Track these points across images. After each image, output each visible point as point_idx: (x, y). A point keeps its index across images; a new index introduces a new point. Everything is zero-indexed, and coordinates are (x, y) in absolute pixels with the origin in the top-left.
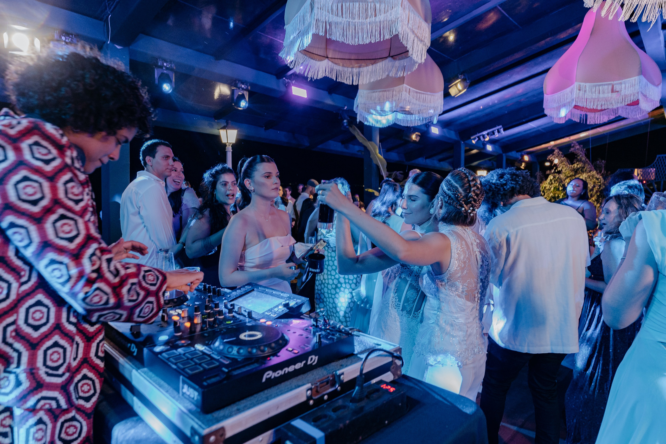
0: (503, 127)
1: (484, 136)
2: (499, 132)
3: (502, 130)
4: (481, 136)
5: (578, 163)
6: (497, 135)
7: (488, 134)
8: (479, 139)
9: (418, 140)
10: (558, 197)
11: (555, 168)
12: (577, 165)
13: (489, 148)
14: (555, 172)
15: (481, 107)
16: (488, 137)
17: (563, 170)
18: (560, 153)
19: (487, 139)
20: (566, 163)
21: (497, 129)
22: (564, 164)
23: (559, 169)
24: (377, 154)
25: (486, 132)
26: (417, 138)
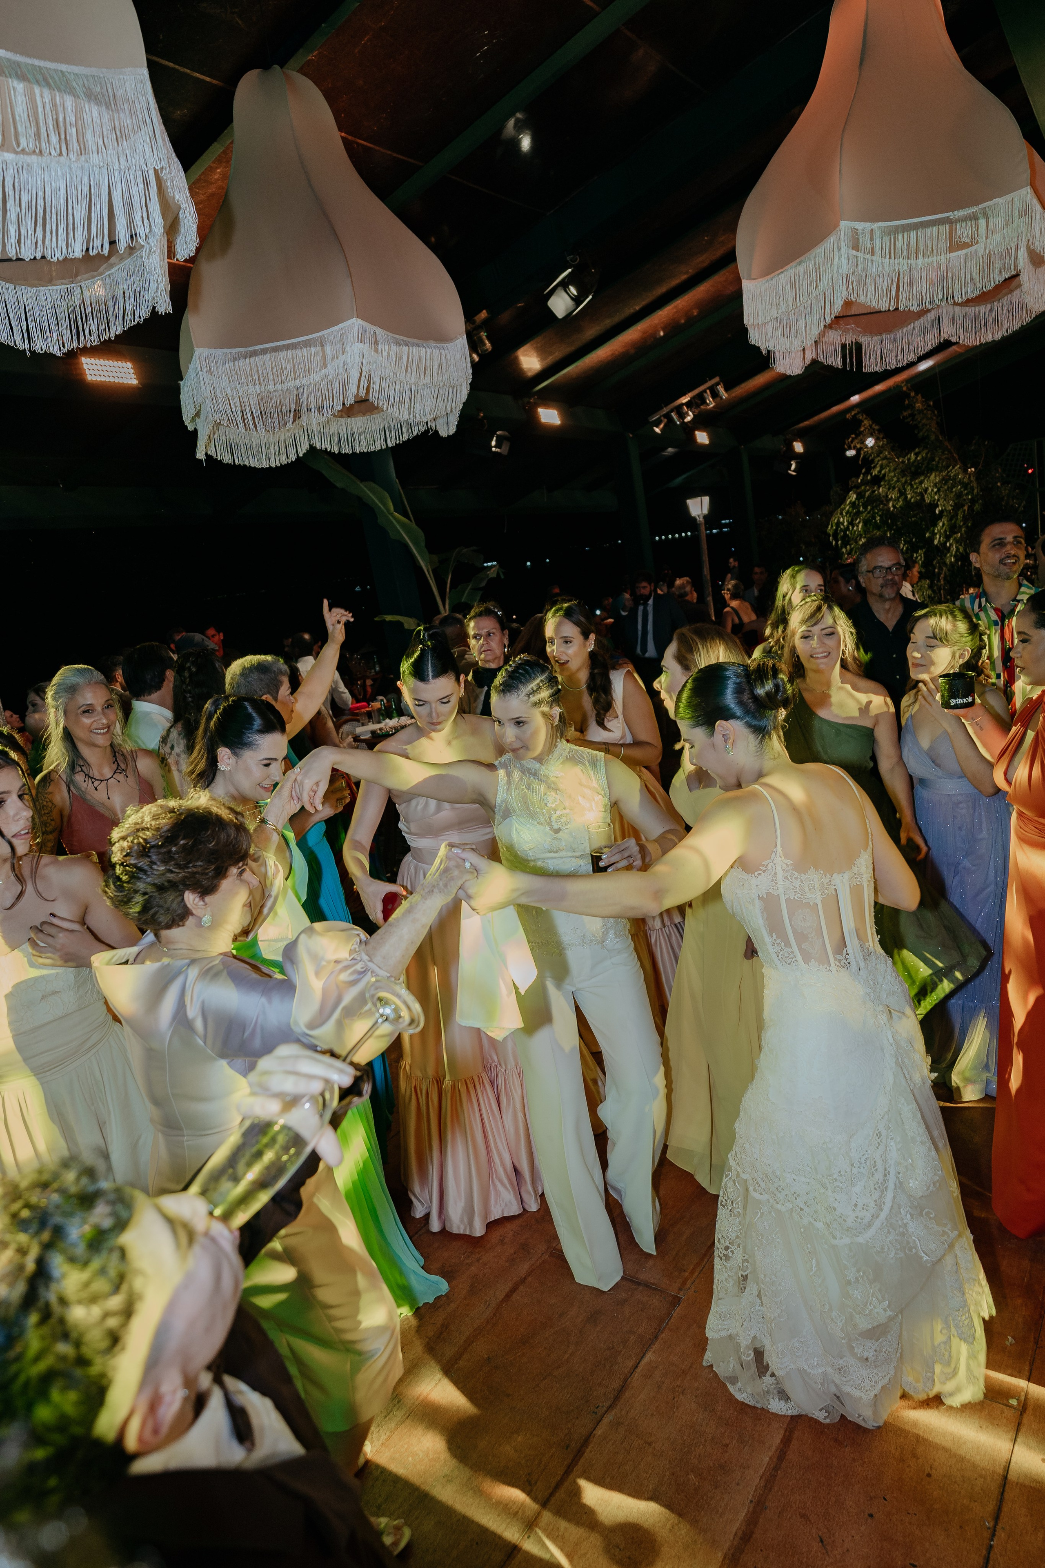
0: (722, 380)
1: (679, 410)
2: (715, 395)
3: (721, 389)
4: (672, 411)
5: (917, 450)
6: (711, 403)
7: (689, 404)
8: (670, 420)
9: (504, 450)
11: (863, 471)
12: (917, 455)
13: (702, 437)
14: (864, 483)
15: (662, 334)
16: (690, 413)
17: (884, 472)
18: (874, 429)
19: (688, 419)
20: (889, 453)
21: (708, 388)
22: (885, 458)
23: (875, 472)
24: (392, 514)
25: (685, 399)
26: (503, 447)
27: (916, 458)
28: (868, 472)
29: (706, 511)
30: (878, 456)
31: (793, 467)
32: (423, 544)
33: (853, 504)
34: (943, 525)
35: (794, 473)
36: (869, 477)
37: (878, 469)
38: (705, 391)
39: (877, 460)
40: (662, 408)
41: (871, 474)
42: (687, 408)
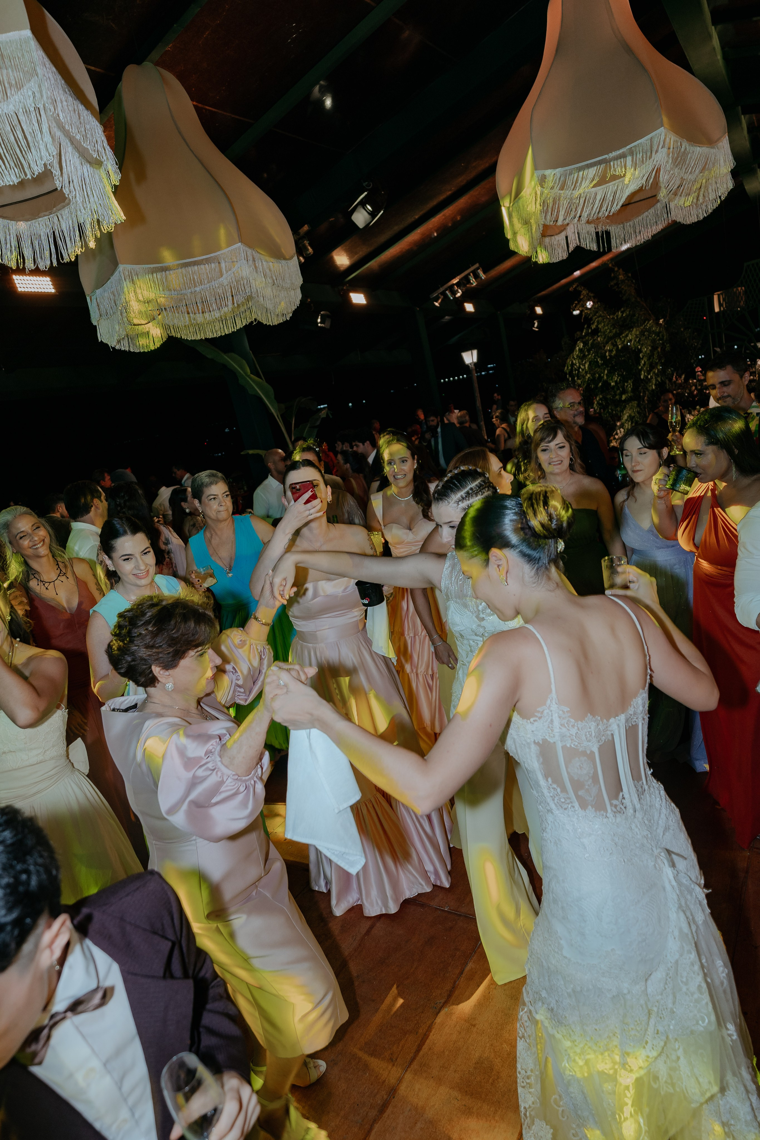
0: (480, 266)
1: (451, 288)
2: (477, 276)
3: (481, 272)
4: (446, 290)
5: (622, 309)
6: (474, 283)
7: (458, 284)
8: (446, 296)
9: (327, 325)
10: (600, 378)
11: (586, 326)
12: (622, 312)
13: (469, 307)
14: (587, 334)
15: (435, 234)
16: (460, 291)
17: (600, 326)
18: (590, 296)
19: (459, 295)
20: (603, 313)
21: (472, 272)
22: (600, 316)
23: (594, 327)
24: (248, 376)
25: (455, 281)
26: (326, 322)
27: (622, 315)
28: (589, 327)
29: (475, 360)
30: (595, 315)
31: (536, 325)
32: (273, 397)
33: (581, 350)
34: (645, 362)
35: (537, 330)
36: (590, 331)
37: (596, 324)
38: (469, 274)
39: (594, 318)
40: (439, 288)
41: (591, 328)
42: (457, 287)
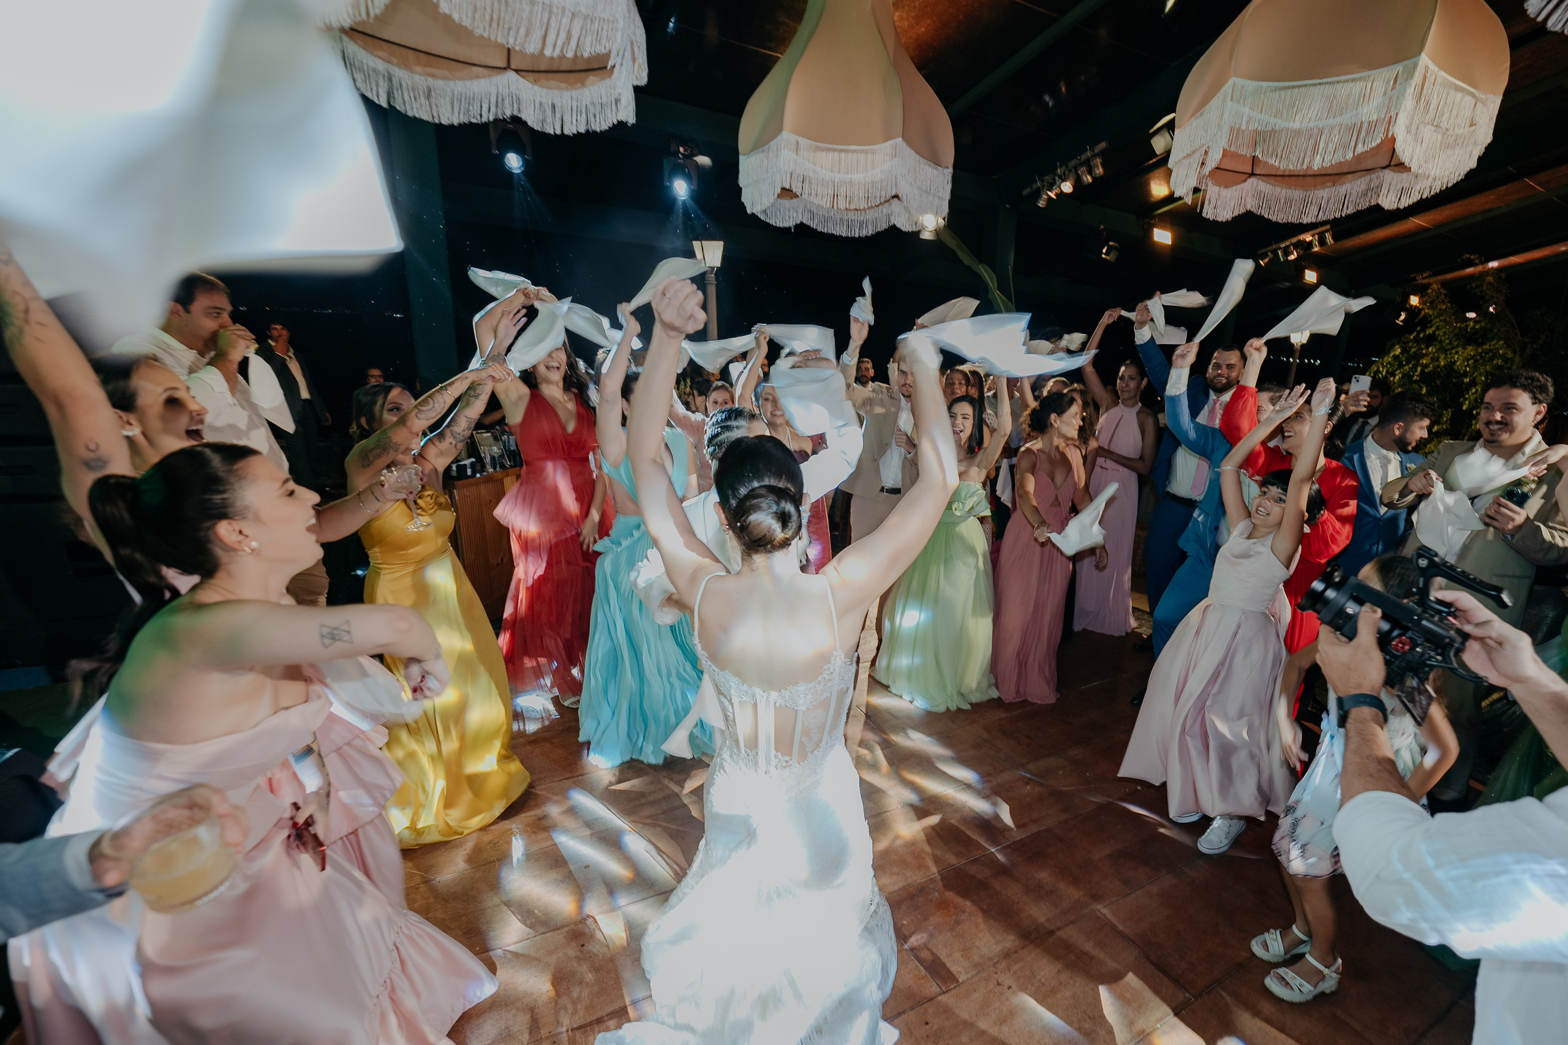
0: (1331, 229)
1: (1286, 248)
2: (1322, 240)
3: (1328, 235)
4: (1279, 248)
6: (1316, 247)
7: (1296, 245)
8: (1276, 256)
9: (1112, 258)
12: (1476, 323)
13: (1311, 276)
16: (1295, 253)
19: (1292, 257)
20: (1451, 318)
21: (1318, 234)
22: (1445, 321)
23: (1429, 331)
26: (1111, 255)
28: (1423, 330)
29: (1305, 341)
30: (1438, 318)
31: (1402, 317)
33: (1396, 357)
34: (1477, 390)
35: (1401, 323)
36: (1422, 335)
37: (1433, 329)
38: (1312, 235)
39: (1436, 321)
40: (1272, 245)
41: (1425, 332)
42: (1293, 248)
